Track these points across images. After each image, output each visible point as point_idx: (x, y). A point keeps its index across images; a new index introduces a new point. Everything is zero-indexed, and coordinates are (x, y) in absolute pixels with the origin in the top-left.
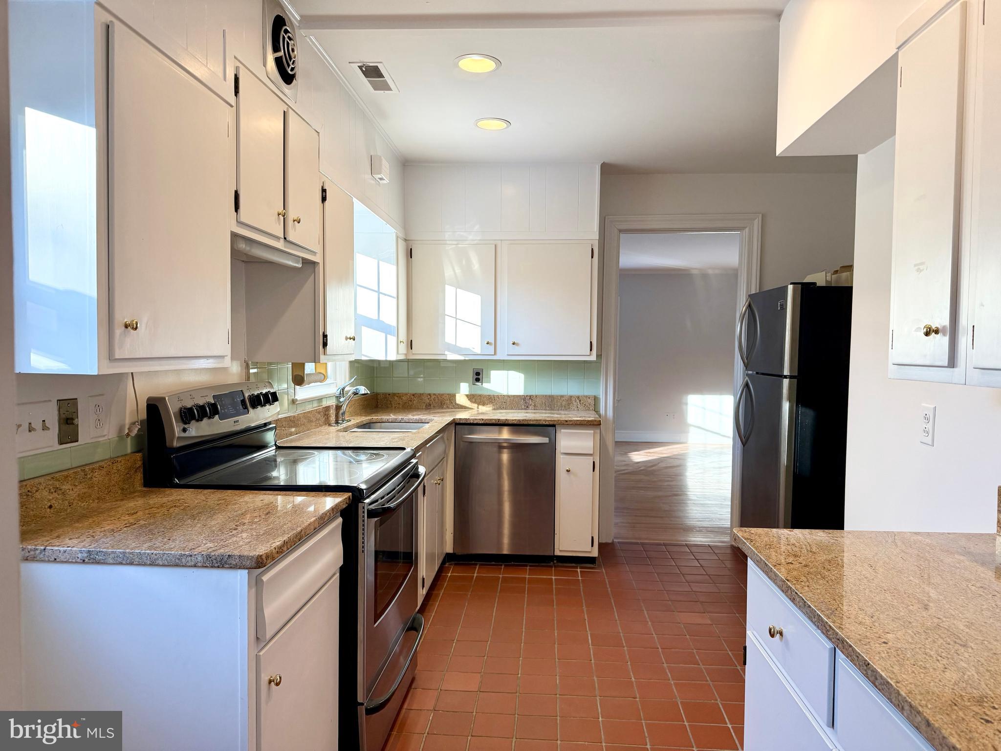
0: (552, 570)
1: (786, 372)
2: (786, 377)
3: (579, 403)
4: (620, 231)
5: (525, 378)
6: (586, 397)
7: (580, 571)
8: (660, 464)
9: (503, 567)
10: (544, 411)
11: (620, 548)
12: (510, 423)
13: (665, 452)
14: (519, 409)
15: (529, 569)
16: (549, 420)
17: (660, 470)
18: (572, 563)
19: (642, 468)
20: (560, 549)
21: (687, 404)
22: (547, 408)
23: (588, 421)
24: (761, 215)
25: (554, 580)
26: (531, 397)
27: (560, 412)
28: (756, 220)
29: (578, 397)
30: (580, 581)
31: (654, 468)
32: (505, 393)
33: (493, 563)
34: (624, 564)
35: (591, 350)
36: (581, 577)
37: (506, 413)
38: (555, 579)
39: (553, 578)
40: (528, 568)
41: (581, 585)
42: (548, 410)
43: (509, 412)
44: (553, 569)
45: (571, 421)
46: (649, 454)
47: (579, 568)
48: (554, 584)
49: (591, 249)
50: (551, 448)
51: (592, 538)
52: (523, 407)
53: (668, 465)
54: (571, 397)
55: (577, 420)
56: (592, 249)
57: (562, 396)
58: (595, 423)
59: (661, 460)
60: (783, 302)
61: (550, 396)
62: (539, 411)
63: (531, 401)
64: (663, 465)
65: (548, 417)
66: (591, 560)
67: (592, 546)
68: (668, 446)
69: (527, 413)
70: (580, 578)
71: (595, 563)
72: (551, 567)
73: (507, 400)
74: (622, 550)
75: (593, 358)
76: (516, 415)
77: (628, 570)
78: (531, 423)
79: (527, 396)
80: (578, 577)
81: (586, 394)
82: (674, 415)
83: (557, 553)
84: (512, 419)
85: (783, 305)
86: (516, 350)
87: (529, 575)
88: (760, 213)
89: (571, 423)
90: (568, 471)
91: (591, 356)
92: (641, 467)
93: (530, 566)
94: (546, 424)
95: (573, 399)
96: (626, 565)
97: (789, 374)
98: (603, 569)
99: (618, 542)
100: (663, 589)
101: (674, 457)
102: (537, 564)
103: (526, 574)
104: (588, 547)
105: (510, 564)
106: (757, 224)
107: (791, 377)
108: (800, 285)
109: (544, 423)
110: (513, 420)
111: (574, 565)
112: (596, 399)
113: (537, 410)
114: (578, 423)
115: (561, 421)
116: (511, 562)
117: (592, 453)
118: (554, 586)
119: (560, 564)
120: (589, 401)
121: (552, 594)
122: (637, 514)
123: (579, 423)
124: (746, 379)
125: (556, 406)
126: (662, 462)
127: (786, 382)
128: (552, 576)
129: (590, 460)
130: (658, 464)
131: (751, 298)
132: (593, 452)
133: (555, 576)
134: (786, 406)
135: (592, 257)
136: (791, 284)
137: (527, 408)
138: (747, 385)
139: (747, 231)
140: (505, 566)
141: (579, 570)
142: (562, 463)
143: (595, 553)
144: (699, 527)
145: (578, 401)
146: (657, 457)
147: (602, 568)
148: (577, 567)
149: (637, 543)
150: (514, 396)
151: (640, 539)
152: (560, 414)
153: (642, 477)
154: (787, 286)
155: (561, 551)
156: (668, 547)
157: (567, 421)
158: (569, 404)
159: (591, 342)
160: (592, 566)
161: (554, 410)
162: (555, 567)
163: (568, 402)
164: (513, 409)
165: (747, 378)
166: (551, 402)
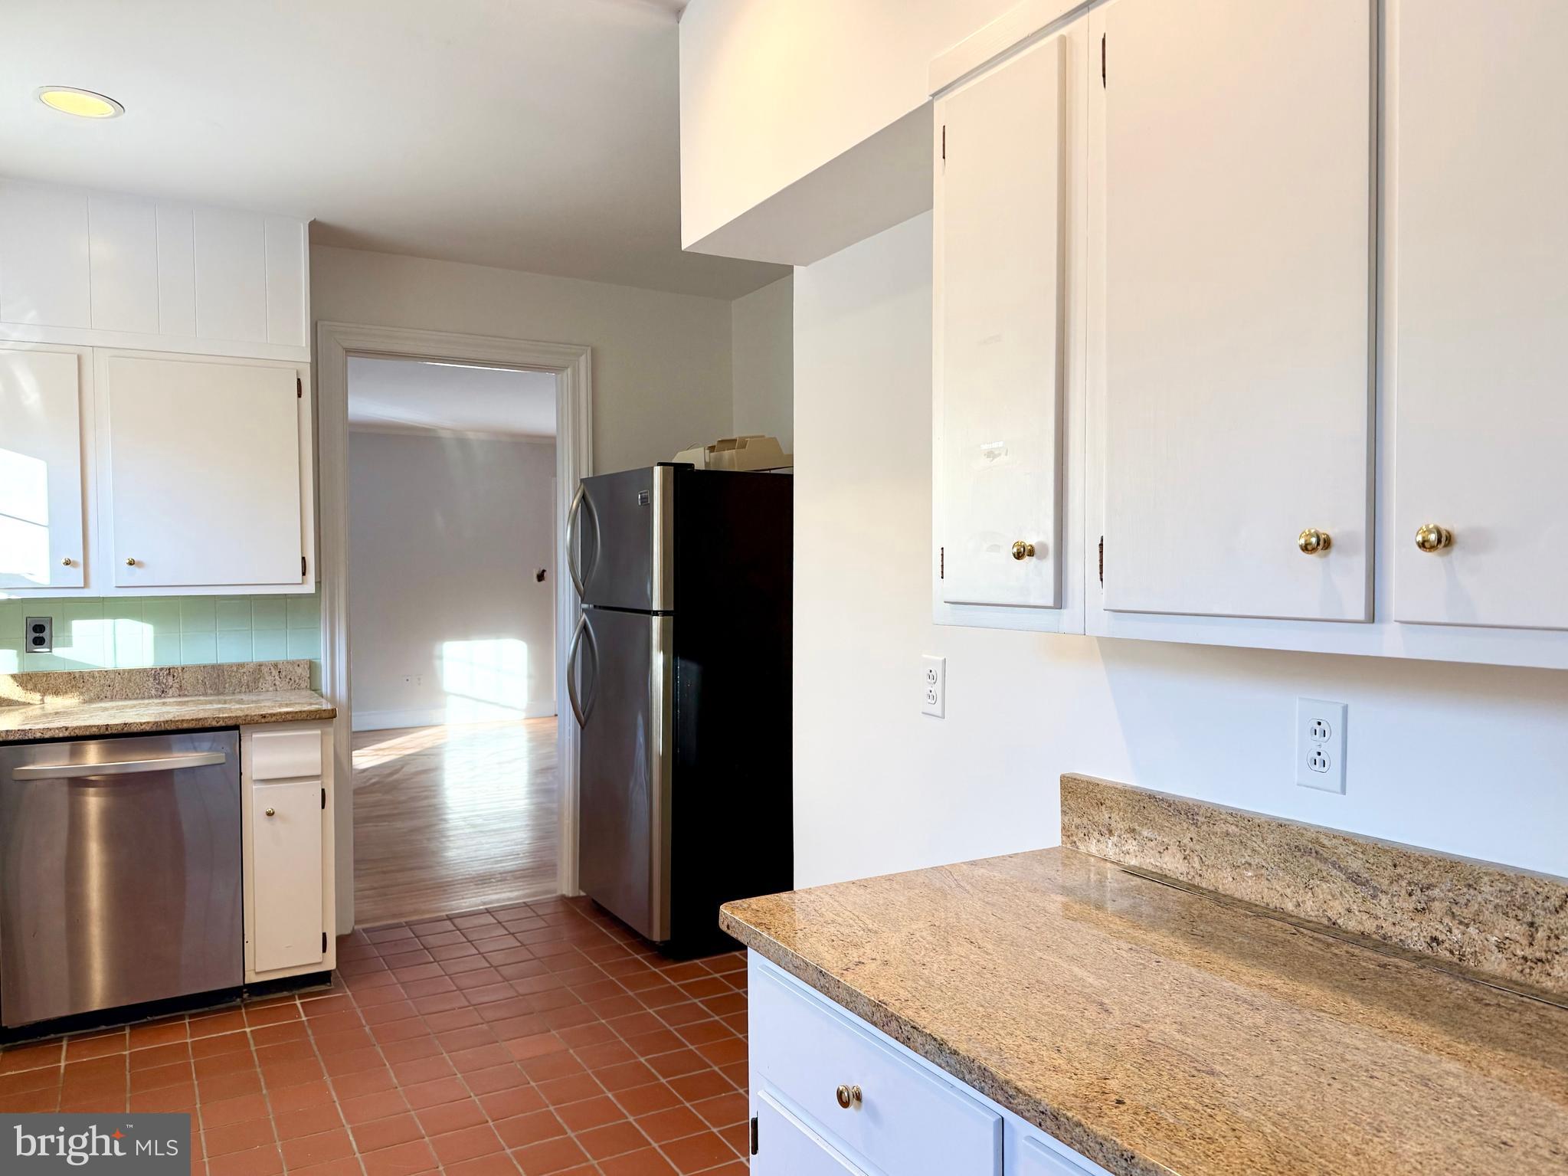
0: (241, 1014)
1: (656, 605)
2: (656, 613)
3: (277, 677)
4: (349, 351)
5: (155, 633)
6: (292, 663)
7: (301, 1003)
8: (404, 770)
9: (127, 1031)
10: (202, 698)
11: (369, 942)
12: (135, 730)
13: (409, 745)
14: (143, 698)
15: (189, 1023)
16: (226, 718)
17: (408, 779)
18: (282, 991)
19: (373, 781)
20: (257, 971)
21: (441, 658)
22: (209, 691)
23: (310, 712)
24: (590, 348)
25: (249, 1035)
26: (170, 671)
27: (238, 697)
28: (584, 357)
29: (276, 665)
30: (306, 1024)
31: (395, 777)
32: (110, 666)
33: (103, 1027)
34: (386, 970)
35: (304, 574)
36: (306, 1016)
37: (118, 708)
38: (251, 1031)
39: (248, 1030)
40: (187, 1021)
41: (310, 1032)
42: (211, 694)
43: (126, 707)
44: (243, 1010)
45: (274, 715)
46: (381, 753)
47: (297, 997)
48: (251, 1042)
49: (296, 380)
50: (232, 773)
51: (324, 935)
52: (153, 692)
53: (420, 769)
54: (260, 665)
55: (288, 713)
56: (299, 380)
57: (241, 665)
58: (324, 715)
59: (405, 761)
60: (647, 492)
61: (213, 667)
62: (193, 699)
63: (170, 679)
64: (409, 769)
65: (220, 710)
66: (323, 978)
67: (324, 950)
68: (412, 733)
69: (164, 704)
70: (304, 1018)
71: (330, 982)
72: (239, 1008)
73: (113, 680)
74: (374, 944)
75: (310, 588)
76: (142, 711)
77: (396, 981)
78: (185, 726)
79: (161, 669)
80: (300, 1017)
81: (290, 658)
82: (419, 679)
83: (252, 978)
84: (138, 721)
85: (646, 498)
86: (137, 576)
87: (192, 1036)
88: (588, 346)
89: (274, 719)
90: (270, 814)
91: (305, 586)
92: (371, 779)
93: (191, 1016)
94: (218, 725)
95: (265, 670)
96: (389, 971)
97: (660, 609)
98: (347, 990)
99: (365, 930)
100: (467, 1004)
101: (426, 752)
102: (207, 1009)
103: (186, 1035)
104: (316, 955)
105: (145, 1020)
106: (584, 363)
107: (664, 613)
108: (672, 467)
109: (214, 724)
110: (141, 724)
111: (285, 994)
112: (313, 667)
113: (186, 696)
114: (289, 717)
115: (251, 716)
116: (145, 1017)
117: (318, 772)
118: (253, 1048)
119: (256, 999)
120: (299, 671)
121: (254, 1066)
122: (385, 869)
123: (290, 719)
124: (583, 619)
125: (227, 685)
126: (407, 764)
127: (656, 621)
128: (245, 1027)
129: (314, 789)
130: (402, 768)
131: (585, 484)
132: (322, 772)
133: (250, 1027)
134: (658, 660)
135: (299, 396)
136: (660, 464)
137: (163, 693)
138: (585, 627)
139: (569, 373)
140: (132, 1027)
141: (298, 1002)
142: (256, 800)
143: (330, 963)
144: (500, 873)
145: (275, 673)
146: (398, 757)
147: (344, 988)
148: (292, 998)
149: (398, 926)
150: (130, 671)
151: (401, 915)
152: (241, 702)
153: (378, 797)
154: (653, 468)
155: (257, 973)
156: (457, 921)
157: (264, 716)
158: (256, 681)
159: (303, 559)
160: (323, 988)
161: (222, 694)
162: (246, 1006)
163: (252, 677)
164: (130, 699)
165: (584, 616)
166: (217, 679)
